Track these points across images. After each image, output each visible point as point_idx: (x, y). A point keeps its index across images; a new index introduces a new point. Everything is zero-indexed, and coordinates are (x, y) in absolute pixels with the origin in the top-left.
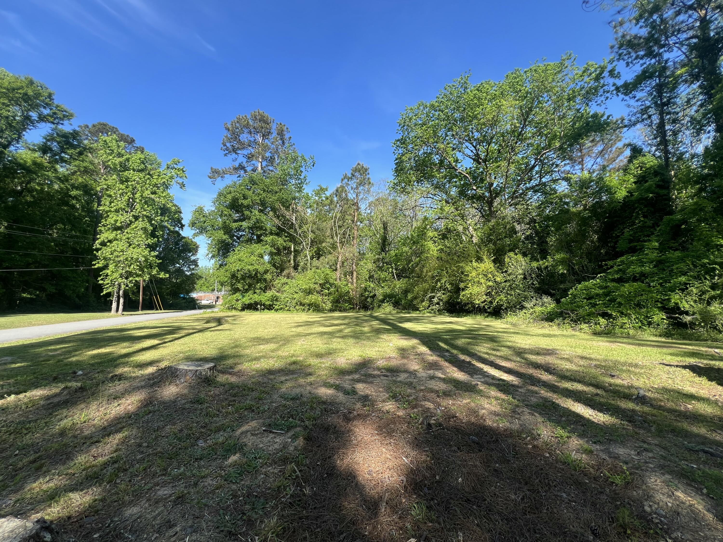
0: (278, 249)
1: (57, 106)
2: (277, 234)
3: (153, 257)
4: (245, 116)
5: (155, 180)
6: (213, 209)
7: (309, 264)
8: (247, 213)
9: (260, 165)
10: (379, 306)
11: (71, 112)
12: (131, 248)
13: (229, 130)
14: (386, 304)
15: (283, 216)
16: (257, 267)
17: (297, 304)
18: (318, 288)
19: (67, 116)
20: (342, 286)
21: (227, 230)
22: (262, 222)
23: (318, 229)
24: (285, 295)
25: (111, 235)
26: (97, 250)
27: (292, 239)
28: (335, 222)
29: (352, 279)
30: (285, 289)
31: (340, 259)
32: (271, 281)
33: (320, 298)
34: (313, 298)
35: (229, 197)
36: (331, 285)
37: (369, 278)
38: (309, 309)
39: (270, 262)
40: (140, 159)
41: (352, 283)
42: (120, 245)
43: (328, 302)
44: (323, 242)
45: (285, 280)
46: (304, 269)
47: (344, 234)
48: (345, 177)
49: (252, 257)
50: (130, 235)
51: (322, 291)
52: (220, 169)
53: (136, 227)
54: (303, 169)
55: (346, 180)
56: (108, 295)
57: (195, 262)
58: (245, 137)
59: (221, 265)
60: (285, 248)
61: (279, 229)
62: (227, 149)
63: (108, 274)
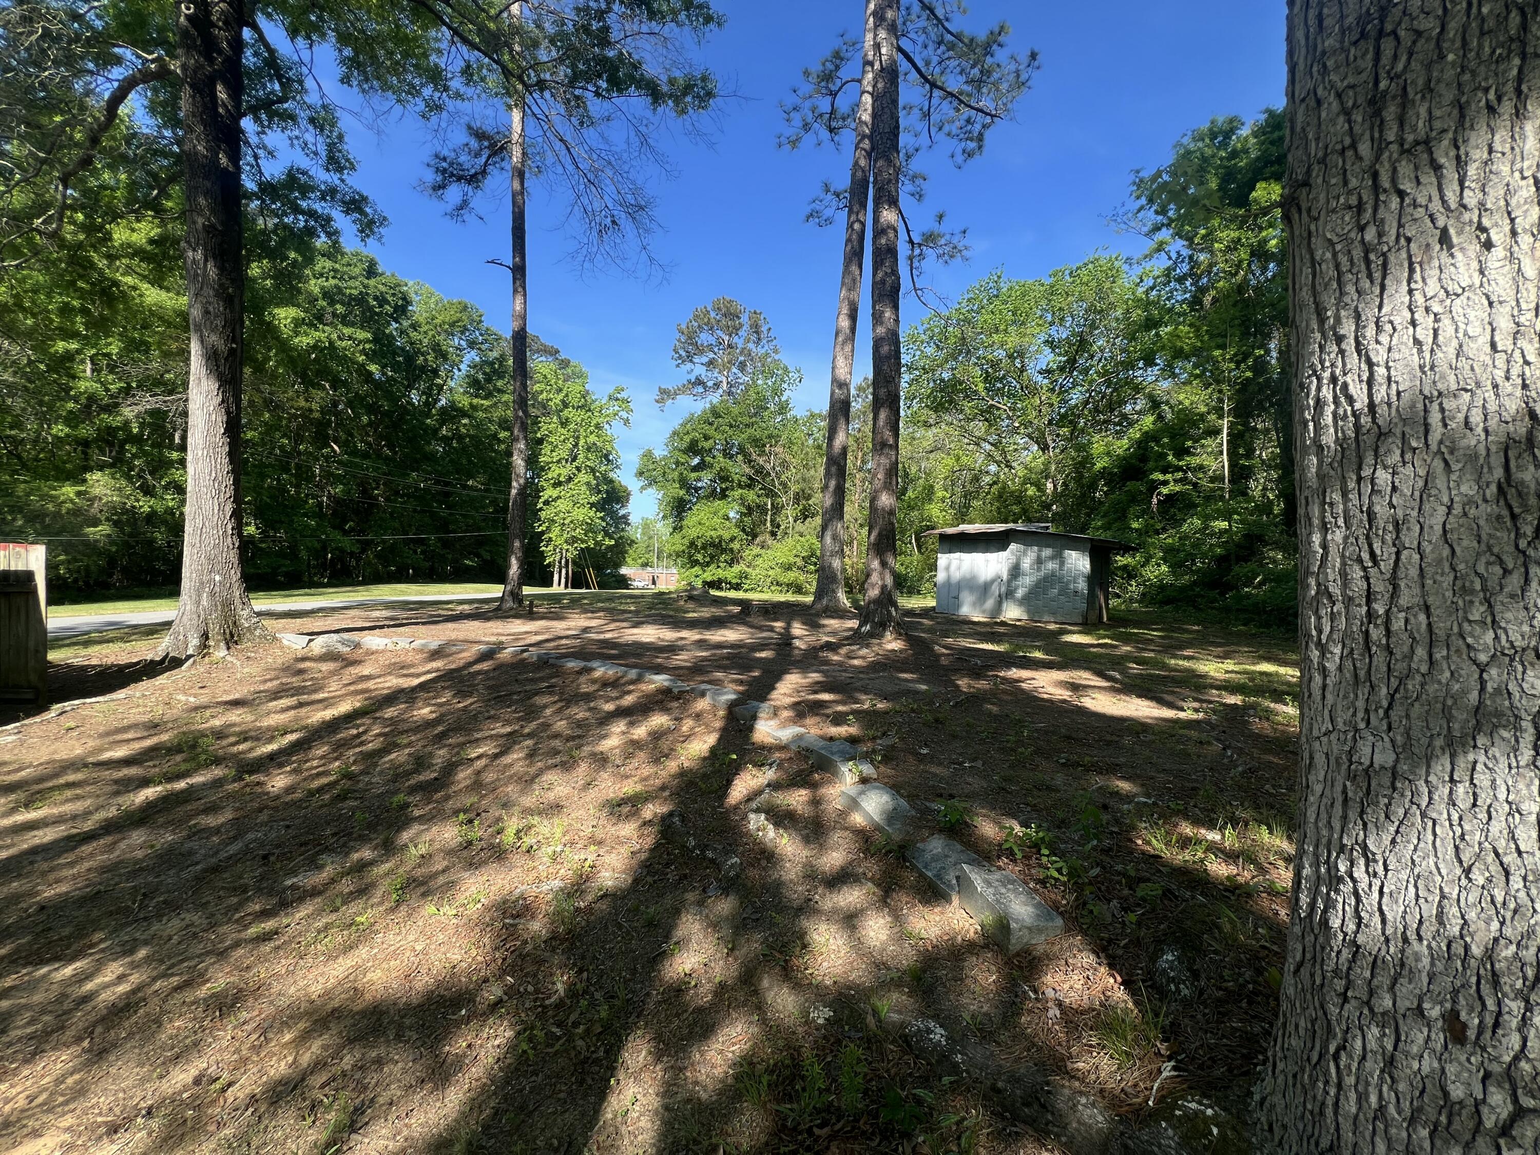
0: (749, 508)
2: (750, 486)
3: (598, 518)
4: (705, 308)
5: (598, 419)
6: (666, 453)
7: (791, 529)
8: (708, 459)
9: (725, 378)
12: (576, 508)
13: (683, 333)
15: (755, 461)
16: (720, 532)
18: (800, 562)
21: (684, 483)
22: (728, 470)
23: (804, 480)
25: (555, 493)
26: (541, 509)
27: (771, 494)
30: (757, 562)
32: (739, 552)
34: (792, 576)
35: (687, 439)
36: (818, 559)
39: (737, 526)
40: (580, 392)
42: (562, 505)
44: (810, 497)
45: (758, 550)
46: (785, 535)
49: (716, 518)
50: (574, 492)
51: (805, 567)
52: (670, 388)
53: (580, 482)
54: (785, 386)
56: (549, 565)
57: (625, 517)
58: (705, 338)
59: (675, 529)
60: (758, 506)
61: (750, 478)
62: (680, 357)
63: (550, 539)
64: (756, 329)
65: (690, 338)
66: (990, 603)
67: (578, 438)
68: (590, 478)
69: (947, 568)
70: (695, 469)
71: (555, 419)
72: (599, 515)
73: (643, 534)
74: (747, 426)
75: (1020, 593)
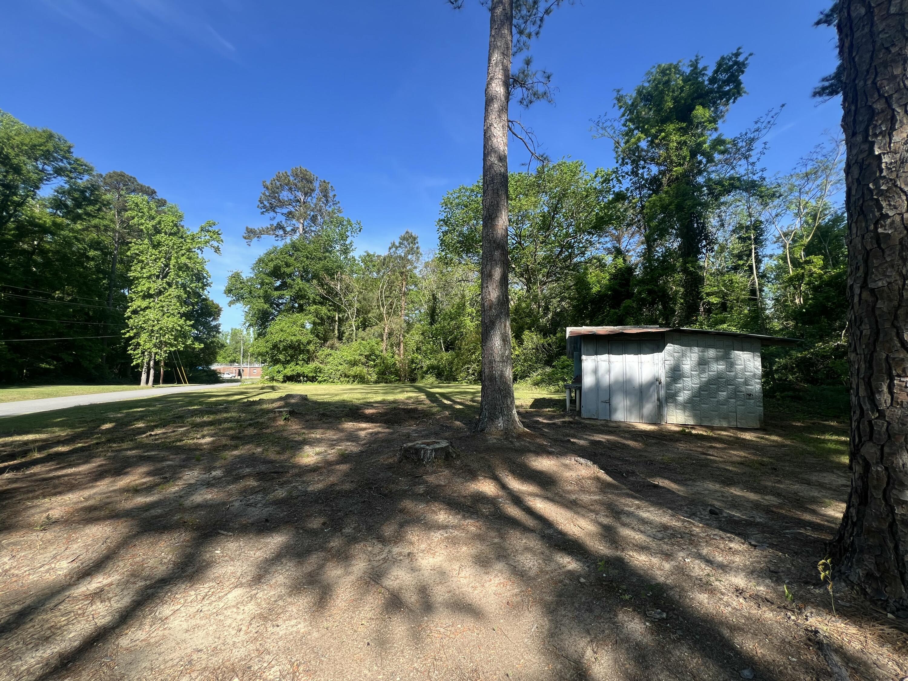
0: (322, 319)
1: (77, 160)
2: (321, 304)
3: (189, 326)
4: (286, 173)
5: (189, 245)
6: (252, 276)
7: (354, 335)
8: (289, 281)
9: (301, 226)
10: (423, 377)
11: (91, 165)
12: (165, 317)
13: (267, 188)
14: (429, 376)
15: (327, 284)
16: (299, 337)
17: (341, 375)
18: (364, 360)
19: (87, 170)
20: (388, 358)
21: (267, 298)
22: (305, 291)
23: (365, 299)
24: (329, 367)
25: (144, 304)
26: (129, 317)
27: (339, 309)
28: (381, 292)
29: (399, 350)
30: (329, 360)
31: (386, 331)
32: (314, 352)
33: (365, 370)
34: (357, 370)
35: (271, 265)
36: (377, 356)
37: (417, 350)
38: (354, 381)
39: (312, 332)
40: (172, 222)
41: (399, 355)
42: (151, 314)
43: (374, 374)
44: (369, 312)
45: (329, 351)
46: (349, 340)
47: (391, 305)
48: (393, 245)
49: (295, 327)
50: (164, 304)
51: (367, 363)
52: (256, 229)
53: (170, 295)
54: (349, 234)
55: (394, 249)
56: (137, 365)
57: (217, 328)
58: (285, 195)
59: (259, 335)
60: (329, 318)
61: (323, 298)
62: (265, 207)
63: (138, 344)
64: (325, 194)
65: (274, 192)
66: (649, 408)
67: (170, 259)
68: (182, 292)
69: (595, 371)
70: (277, 289)
71: (146, 241)
72: (189, 323)
73: (232, 340)
74: (320, 259)
75: (682, 397)
